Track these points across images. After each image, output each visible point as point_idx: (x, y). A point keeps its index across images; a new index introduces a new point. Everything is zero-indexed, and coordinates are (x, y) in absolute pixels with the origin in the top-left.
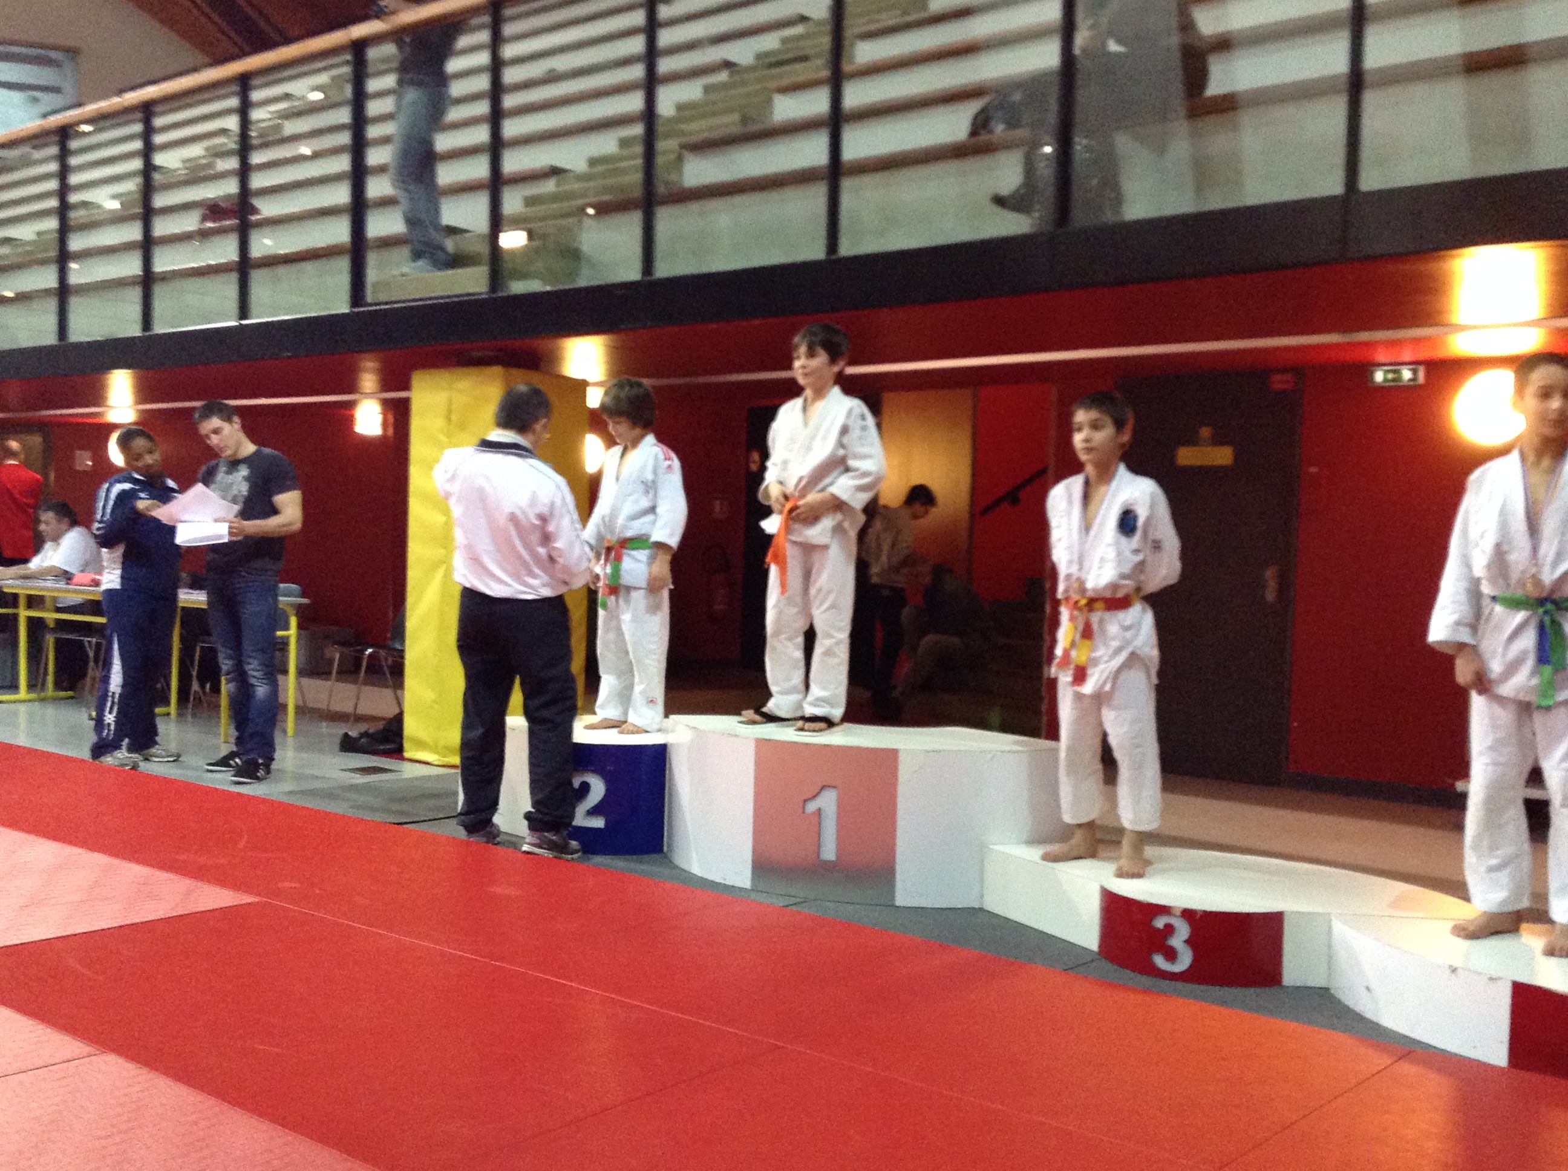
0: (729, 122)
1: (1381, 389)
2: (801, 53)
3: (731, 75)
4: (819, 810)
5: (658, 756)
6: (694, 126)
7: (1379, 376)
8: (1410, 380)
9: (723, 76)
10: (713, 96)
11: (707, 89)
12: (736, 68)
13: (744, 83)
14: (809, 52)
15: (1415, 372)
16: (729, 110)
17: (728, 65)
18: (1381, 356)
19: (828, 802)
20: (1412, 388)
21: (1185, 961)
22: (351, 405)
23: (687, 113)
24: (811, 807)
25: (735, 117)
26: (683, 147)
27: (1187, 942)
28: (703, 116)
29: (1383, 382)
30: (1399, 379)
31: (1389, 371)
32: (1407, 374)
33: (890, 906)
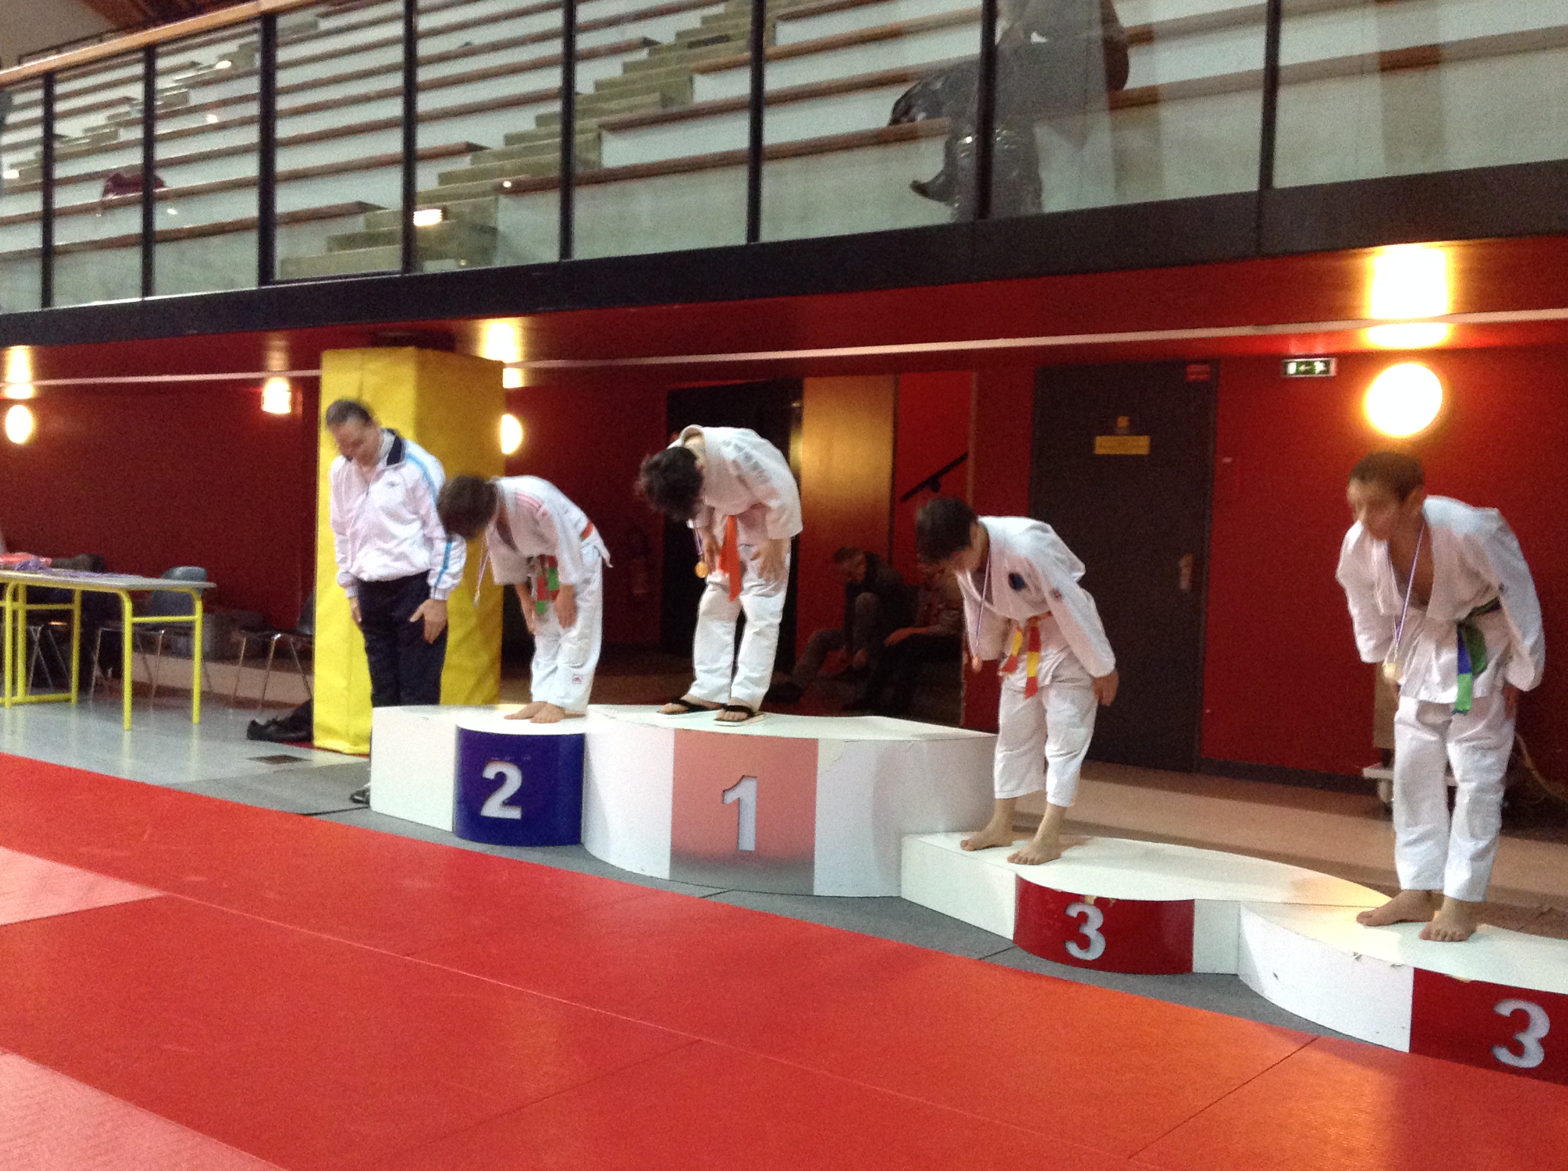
0: (648, 104)
1: (1293, 380)
2: (723, 34)
3: (650, 54)
4: (738, 799)
5: (578, 744)
6: (613, 105)
7: (1292, 368)
8: (1321, 372)
9: (643, 55)
10: (634, 75)
11: (627, 68)
12: (657, 47)
13: (663, 62)
14: (731, 32)
15: (1327, 364)
16: (649, 90)
17: (647, 43)
18: (1294, 349)
19: (747, 792)
20: (1324, 381)
21: (1097, 949)
22: (259, 383)
23: (606, 91)
24: (730, 797)
25: (656, 97)
26: (602, 126)
27: (1099, 930)
28: (621, 96)
29: (1296, 374)
30: (1311, 371)
31: (1302, 363)
32: (1319, 366)
33: (809, 896)
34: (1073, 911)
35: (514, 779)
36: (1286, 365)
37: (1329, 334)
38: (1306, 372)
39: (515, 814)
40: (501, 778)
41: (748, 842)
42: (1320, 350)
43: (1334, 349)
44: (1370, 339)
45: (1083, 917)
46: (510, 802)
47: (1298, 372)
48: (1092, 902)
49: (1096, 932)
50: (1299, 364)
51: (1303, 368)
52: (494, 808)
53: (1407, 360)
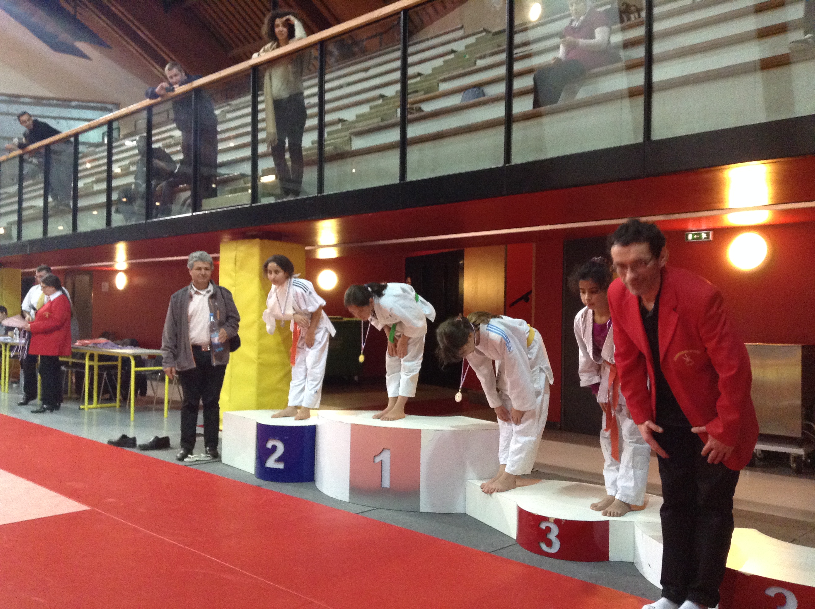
0: (376, 122)
1: (691, 243)
2: (415, 89)
3: (383, 100)
4: (382, 461)
5: (312, 431)
6: (361, 124)
7: (690, 237)
8: (705, 238)
9: (380, 102)
10: (373, 111)
11: (371, 108)
12: (385, 98)
13: (387, 104)
14: (418, 89)
15: (708, 234)
16: (377, 117)
17: (382, 96)
18: (691, 227)
19: (386, 457)
20: (707, 242)
21: (556, 547)
23: (360, 119)
24: (378, 459)
25: (379, 119)
26: (351, 134)
27: (557, 537)
28: (366, 120)
29: (692, 239)
30: (700, 238)
31: (695, 234)
32: (704, 235)
33: (416, 512)
34: (543, 526)
35: (281, 448)
36: (687, 236)
37: (707, 218)
38: (697, 238)
39: (281, 466)
40: (274, 448)
41: (386, 484)
42: (704, 227)
43: (711, 226)
44: (729, 220)
45: (548, 529)
46: (278, 460)
47: (693, 238)
48: (553, 521)
49: (555, 538)
50: (693, 235)
51: (695, 236)
52: (271, 463)
53: (747, 231)
